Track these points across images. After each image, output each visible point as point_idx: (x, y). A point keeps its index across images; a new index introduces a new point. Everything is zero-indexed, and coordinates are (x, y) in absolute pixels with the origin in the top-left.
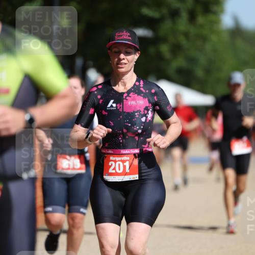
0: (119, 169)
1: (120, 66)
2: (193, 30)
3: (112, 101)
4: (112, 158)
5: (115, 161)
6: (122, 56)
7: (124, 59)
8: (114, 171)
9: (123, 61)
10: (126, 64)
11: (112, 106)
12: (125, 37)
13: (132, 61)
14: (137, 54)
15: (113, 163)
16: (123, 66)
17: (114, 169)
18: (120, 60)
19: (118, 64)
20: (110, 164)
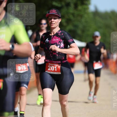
0: (53, 69)
1: (52, 25)
2: (76, 12)
3: (47, 39)
4: (49, 64)
5: (51, 66)
6: (53, 20)
7: (53, 21)
8: (50, 70)
9: (53, 22)
10: (55, 24)
11: (47, 41)
12: (54, 12)
13: (57, 22)
14: (60, 20)
15: (50, 66)
16: (53, 24)
17: (50, 69)
18: (52, 22)
19: (51, 24)
20: (49, 66)
